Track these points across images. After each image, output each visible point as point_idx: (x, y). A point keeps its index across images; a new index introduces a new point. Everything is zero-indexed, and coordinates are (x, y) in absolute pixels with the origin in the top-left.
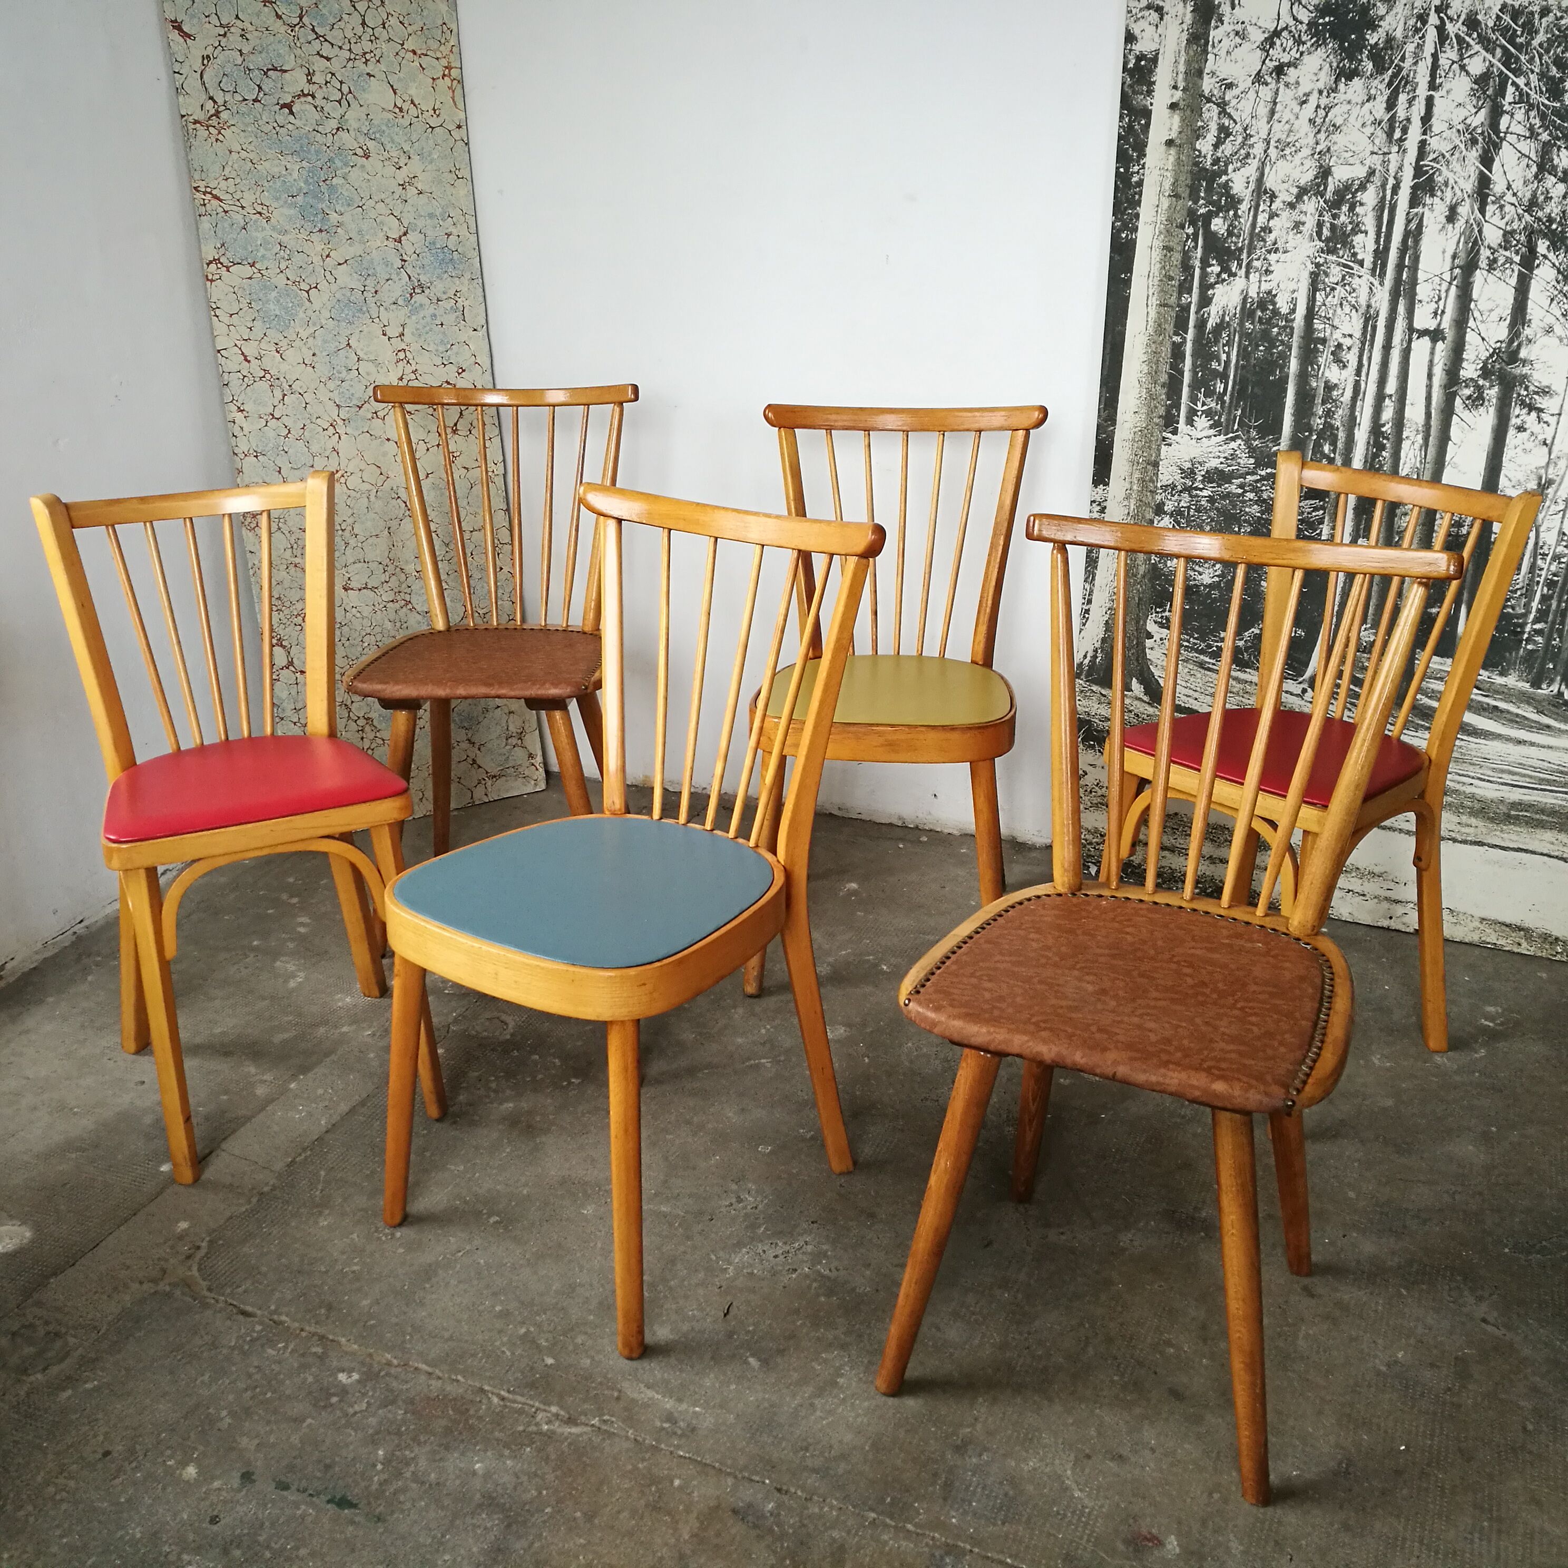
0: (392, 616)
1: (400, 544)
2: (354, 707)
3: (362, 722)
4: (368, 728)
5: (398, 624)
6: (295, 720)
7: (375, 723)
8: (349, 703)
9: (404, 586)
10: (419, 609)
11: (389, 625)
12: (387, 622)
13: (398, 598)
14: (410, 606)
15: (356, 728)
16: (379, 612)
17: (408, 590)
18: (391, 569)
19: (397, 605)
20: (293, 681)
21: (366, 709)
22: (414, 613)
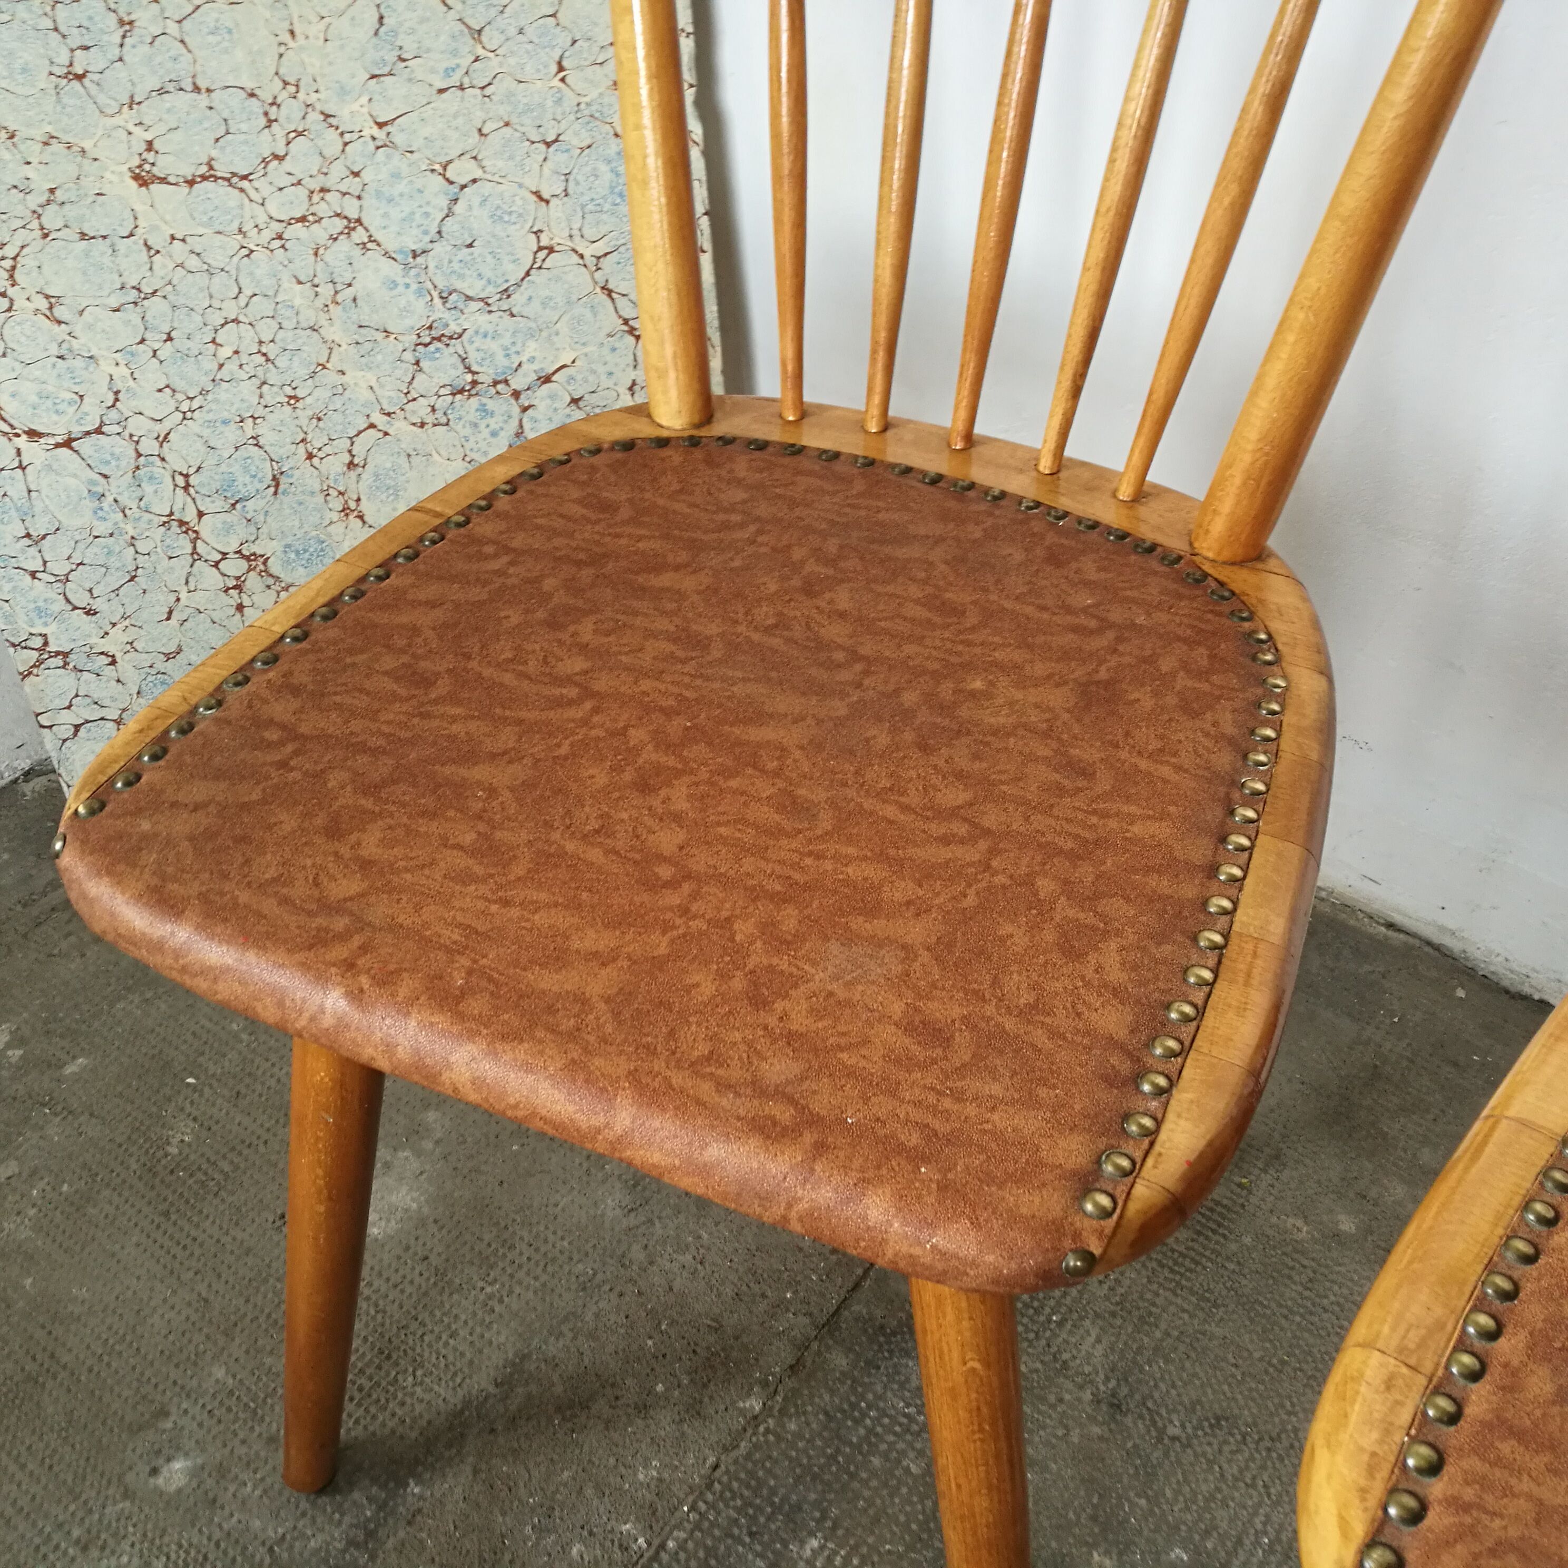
0: (304, 264)
1: (317, 29)
2: (205, 528)
3: (234, 567)
4: (253, 581)
5: (326, 291)
6: (37, 565)
7: (275, 567)
8: (190, 516)
9: (338, 170)
10: (390, 244)
11: (298, 296)
12: (288, 284)
13: (322, 209)
14: (359, 235)
15: (220, 582)
16: (260, 255)
17: (353, 185)
18: (290, 113)
19: (319, 233)
20: (7, 459)
21: (243, 532)
22: (374, 254)
